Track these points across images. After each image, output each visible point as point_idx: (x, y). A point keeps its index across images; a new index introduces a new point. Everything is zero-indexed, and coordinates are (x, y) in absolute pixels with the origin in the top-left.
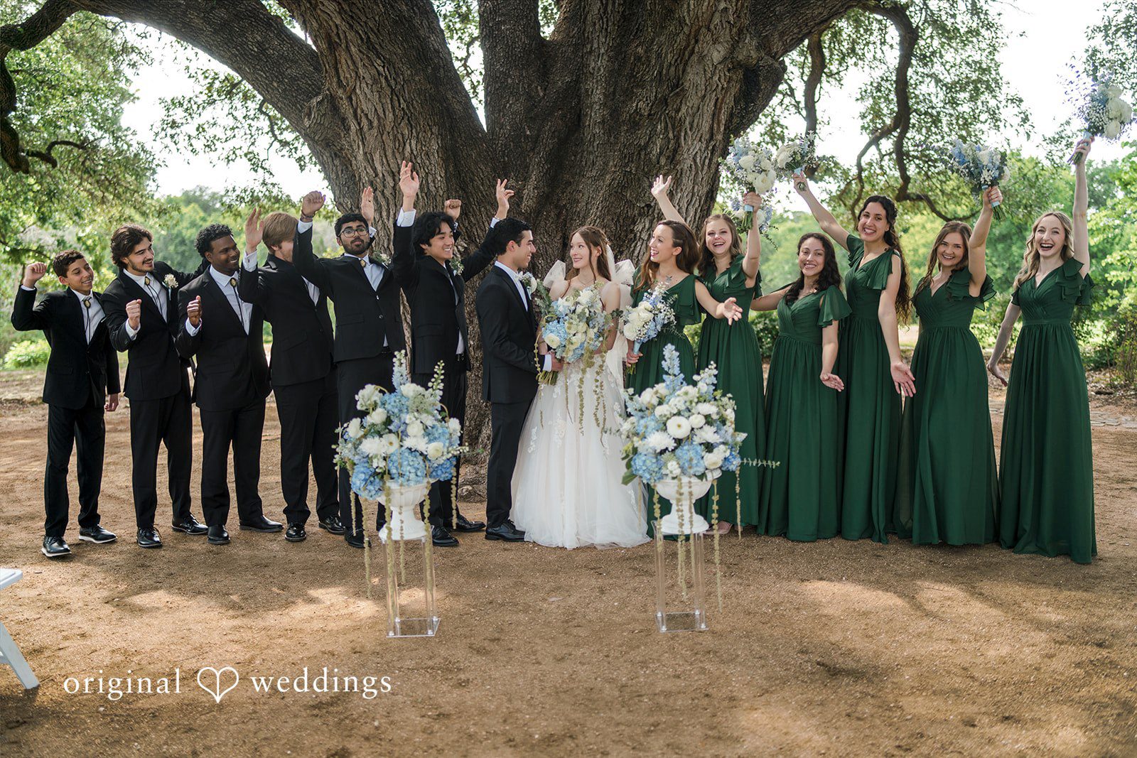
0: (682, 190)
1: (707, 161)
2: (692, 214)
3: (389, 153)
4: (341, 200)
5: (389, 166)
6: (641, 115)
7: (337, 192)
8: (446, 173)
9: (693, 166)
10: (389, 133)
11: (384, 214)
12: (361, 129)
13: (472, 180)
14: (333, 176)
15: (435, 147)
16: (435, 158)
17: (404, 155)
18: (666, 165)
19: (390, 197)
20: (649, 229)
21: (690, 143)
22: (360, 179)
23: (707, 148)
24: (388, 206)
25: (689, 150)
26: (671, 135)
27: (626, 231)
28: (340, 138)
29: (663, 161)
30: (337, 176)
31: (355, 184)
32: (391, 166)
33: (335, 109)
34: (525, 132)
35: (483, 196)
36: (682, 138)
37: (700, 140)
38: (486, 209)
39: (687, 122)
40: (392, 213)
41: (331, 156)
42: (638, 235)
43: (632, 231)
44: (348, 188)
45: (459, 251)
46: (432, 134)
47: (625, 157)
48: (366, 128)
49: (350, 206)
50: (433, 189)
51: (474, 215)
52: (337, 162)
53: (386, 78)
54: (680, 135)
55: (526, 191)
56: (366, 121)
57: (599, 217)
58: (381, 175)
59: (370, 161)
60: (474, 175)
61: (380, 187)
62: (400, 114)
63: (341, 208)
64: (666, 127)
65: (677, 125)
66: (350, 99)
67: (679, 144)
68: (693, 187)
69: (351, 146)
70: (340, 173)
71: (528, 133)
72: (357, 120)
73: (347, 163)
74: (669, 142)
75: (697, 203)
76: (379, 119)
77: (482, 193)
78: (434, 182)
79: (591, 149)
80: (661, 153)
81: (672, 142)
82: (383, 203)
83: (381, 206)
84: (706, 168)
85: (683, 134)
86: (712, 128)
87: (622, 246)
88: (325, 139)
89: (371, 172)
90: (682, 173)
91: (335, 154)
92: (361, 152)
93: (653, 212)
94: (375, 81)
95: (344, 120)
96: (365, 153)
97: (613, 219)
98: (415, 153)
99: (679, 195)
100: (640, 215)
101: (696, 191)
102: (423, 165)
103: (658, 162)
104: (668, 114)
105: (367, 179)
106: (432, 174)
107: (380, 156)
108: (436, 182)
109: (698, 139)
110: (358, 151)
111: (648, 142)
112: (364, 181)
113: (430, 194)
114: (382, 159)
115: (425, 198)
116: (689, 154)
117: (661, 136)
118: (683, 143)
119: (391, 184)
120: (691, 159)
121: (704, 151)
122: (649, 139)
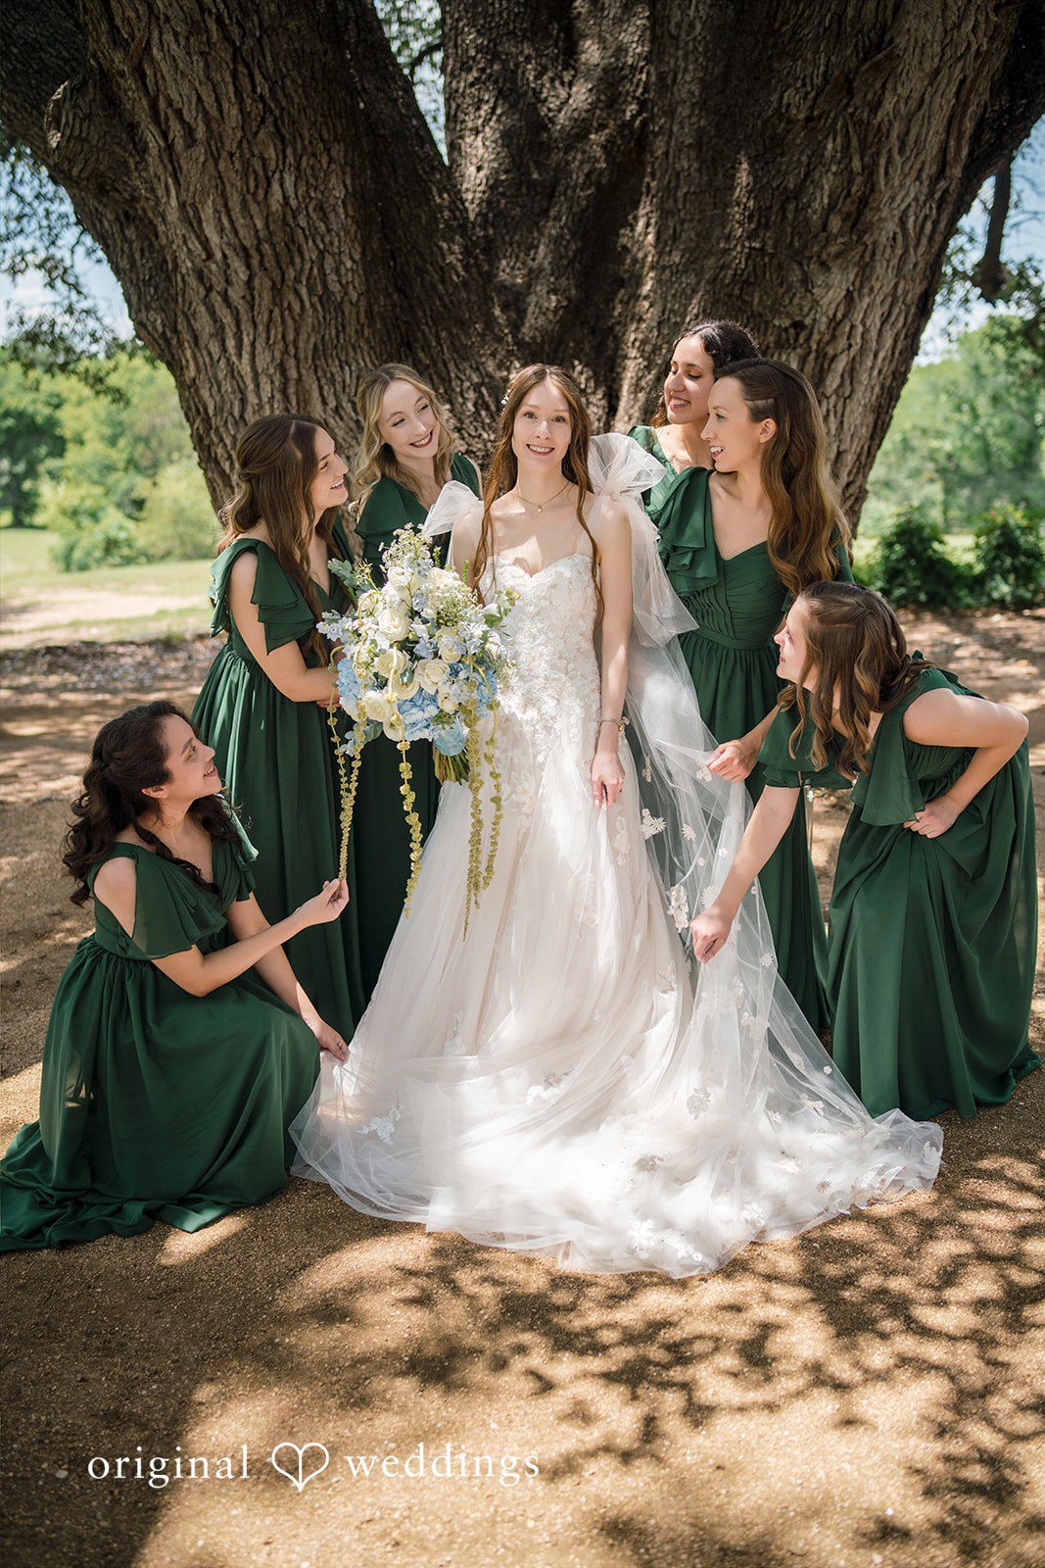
0: (871, 290)
1: (929, 226)
2: (889, 343)
3: (235, 204)
4: (143, 316)
5: (236, 232)
6: (789, 122)
8: (363, 254)
9: (899, 237)
10: (232, 156)
11: (231, 344)
12: (170, 147)
13: (421, 272)
14: (124, 264)
15: (339, 192)
16: (340, 217)
17: (268, 206)
18: (841, 233)
19: (242, 307)
21: (897, 183)
22: (176, 266)
23: (931, 194)
24: (238, 327)
25: (893, 199)
26: (856, 164)
28: (128, 173)
29: (835, 224)
30: (133, 264)
31: (169, 279)
32: (241, 233)
33: (112, 102)
34: (529, 174)
35: (444, 306)
36: (882, 171)
37: (918, 178)
38: (450, 333)
39: (894, 134)
40: (246, 341)
41: (118, 219)
44: (156, 288)
46: (331, 160)
48: (180, 145)
49: (160, 329)
50: (335, 287)
51: (426, 348)
52: (131, 233)
54: (876, 164)
55: (533, 299)
58: (219, 256)
59: (194, 223)
60: (425, 261)
61: (217, 281)
62: (256, 109)
64: (846, 147)
65: (870, 140)
66: (140, 74)
67: (873, 185)
68: (896, 286)
69: (153, 190)
70: (137, 256)
71: (535, 176)
72: (160, 125)
73: (149, 232)
74: (851, 182)
75: (902, 320)
77: (441, 298)
78: (337, 271)
79: (670, 204)
80: (831, 208)
81: (859, 180)
82: (228, 320)
83: (222, 327)
84: (924, 241)
85: (883, 162)
86: (944, 150)
88: (96, 175)
89: (195, 245)
90: (873, 254)
91: (126, 214)
92: (174, 202)
93: (807, 340)
95: (132, 128)
96: (182, 206)
98: (293, 203)
99: (867, 300)
101: (900, 291)
102: (312, 234)
103: (824, 228)
104: (852, 115)
105: (189, 265)
106: (333, 255)
107: (216, 211)
108: (343, 271)
109: (914, 173)
110: (168, 203)
111: (804, 181)
112: (184, 271)
113: (329, 298)
114: (220, 219)
115: (319, 308)
116: (892, 210)
117: (834, 168)
118: (883, 183)
119: (243, 276)
120: (896, 219)
121: (925, 204)
122: (807, 175)
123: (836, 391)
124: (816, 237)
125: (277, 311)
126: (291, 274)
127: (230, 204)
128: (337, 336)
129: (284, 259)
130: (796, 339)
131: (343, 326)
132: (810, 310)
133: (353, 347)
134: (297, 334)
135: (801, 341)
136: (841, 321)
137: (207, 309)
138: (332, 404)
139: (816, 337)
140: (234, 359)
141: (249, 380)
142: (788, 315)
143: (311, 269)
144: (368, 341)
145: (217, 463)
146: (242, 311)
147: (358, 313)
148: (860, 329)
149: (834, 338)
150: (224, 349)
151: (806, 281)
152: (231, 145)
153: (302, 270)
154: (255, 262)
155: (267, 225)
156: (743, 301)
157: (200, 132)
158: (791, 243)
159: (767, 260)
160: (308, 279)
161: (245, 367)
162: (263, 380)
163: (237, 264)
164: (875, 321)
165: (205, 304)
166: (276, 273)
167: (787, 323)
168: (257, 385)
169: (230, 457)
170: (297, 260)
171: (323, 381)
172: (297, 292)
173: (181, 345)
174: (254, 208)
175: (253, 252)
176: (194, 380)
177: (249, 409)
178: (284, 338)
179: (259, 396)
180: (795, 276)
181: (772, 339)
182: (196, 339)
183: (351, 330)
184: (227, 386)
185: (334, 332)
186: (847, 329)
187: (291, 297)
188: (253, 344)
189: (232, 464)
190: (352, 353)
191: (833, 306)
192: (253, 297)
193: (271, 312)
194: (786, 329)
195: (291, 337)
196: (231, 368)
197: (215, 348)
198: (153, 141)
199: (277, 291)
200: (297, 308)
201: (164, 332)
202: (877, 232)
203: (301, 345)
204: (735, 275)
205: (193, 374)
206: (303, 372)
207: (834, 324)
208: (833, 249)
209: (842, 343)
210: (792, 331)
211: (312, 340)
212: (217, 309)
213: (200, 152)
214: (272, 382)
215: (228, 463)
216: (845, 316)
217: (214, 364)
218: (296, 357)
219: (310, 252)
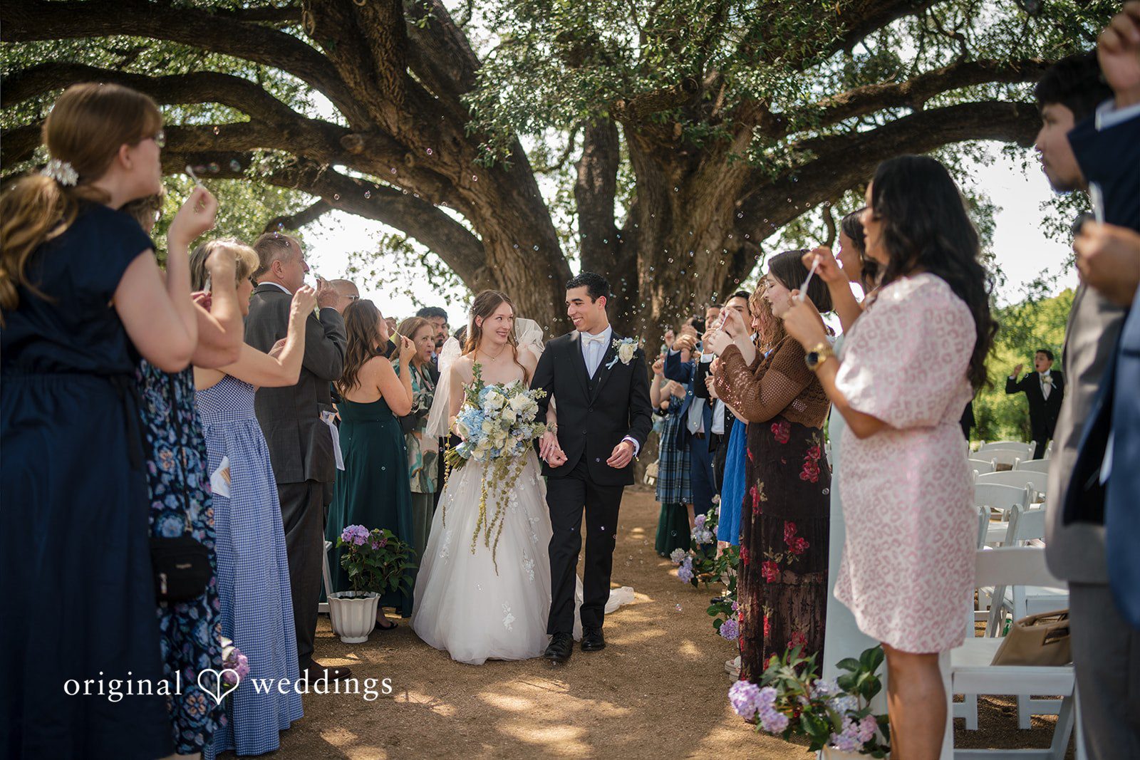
3: (523, 300)
15: (549, 297)
33: (492, 275)
53: (523, 260)
62: (529, 278)
66: (501, 270)
76: (517, 281)
80: (683, 302)
94: (516, 261)
95: (497, 282)
102: (542, 308)
152: (523, 287)
157: (515, 284)
198: (502, 286)
213: (515, 289)
219: (541, 313)
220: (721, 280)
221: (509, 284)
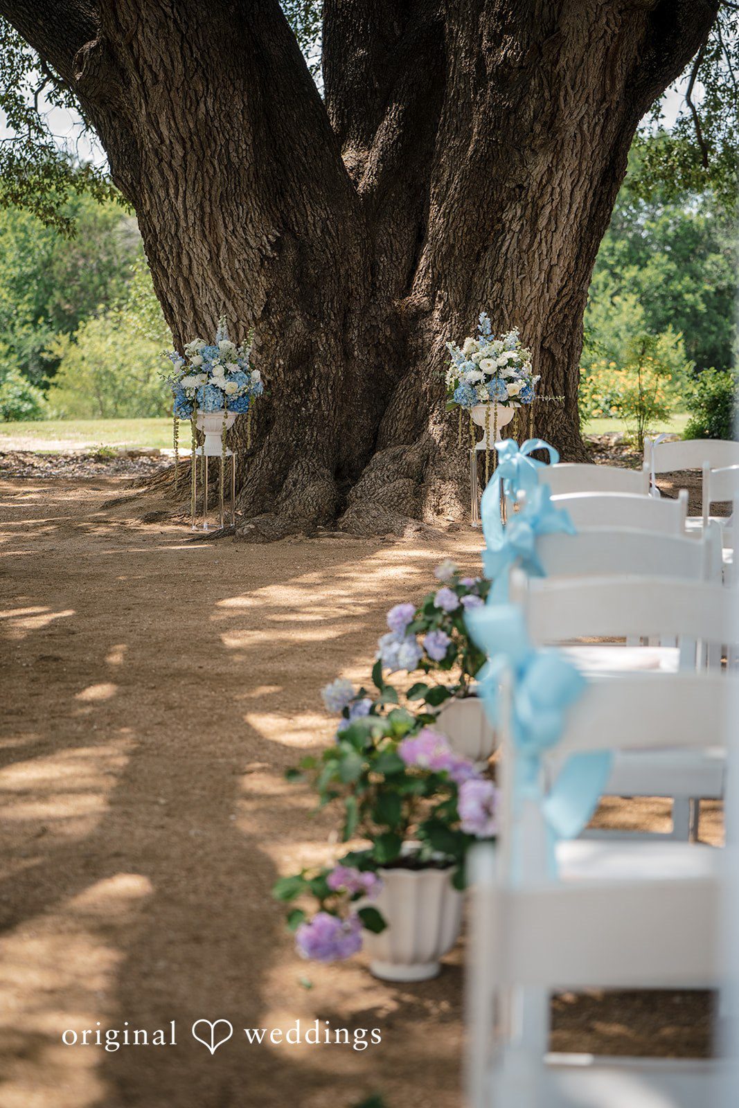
0: (564, 166)
1: (598, 129)
2: (578, 197)
3: (178, 111)
4: (120, 173)
5: (178, 130)
6: (511, 68)
7: (115, 162)
8: (254, 140)
9: (579, 136)
10: (178, 89)
11: (172, 191)
12: (144, 84)
14: (111, 142)
15: (240, 106)
16: (239, 119)
17: (197, 115)
18: (541, 133)
19: (179, 171)
20: (521, 217)
21: (572, 105)
22: (142, 146)
23: (598, 111)
24: (177, 182)
25: (571, 113)
26: (547, 94)
27: (492, 219)
28: (119, 93)
29: (538, 128)
30: (116, 143)
31: (137, 152)
32: (181, 130)
33: (112, 58)
36: (562, 99)
37: (587, 101)
39: (568, 78)
40: (181, 190)
41: (108, 117)
42: (507, 226)
43: (499, 220)
44: (128, 157)
45: (269, 241)
46: (235, 89)
47: (491, 122)
48: (149, 83)
49: (130, 181)
50: (235, 160)
52: (116, 125)
53: (176, 23)
54: (558, 94)
56: (149, 74)
57: (458, 200)
58: (167, 142)
59: (153, 122)
61: (166, 156)
62: (191, 64)
63: (119, 183)
64: (541, 85)
65: (554, 82)
66: (130, 46)
67: (558, 107)
68: (580, 164)
69: (132, 104)
70: (119, 139)
72: (139, 72)
73: (127, 125)
74: (545, 104)
75: (587, 185)
76: (165, 71)
78: (237, 151)
80: (535, 117)
81: (548, 103)
82: (171, 178)
83: (167, 182)
84: (597, 138)
85: (562, 93)
86: (604, 86)
87: (487, 239)
88: (100, 95)
89: (154, 136)
90: (563, 145)
91: (113, 114)
92: (144, 112)
93: (526, 196)
94: (163, 25)
95: (123, 71)
96: (148, 114)
97: (474, 204)
98: (212, 114)
99: (560, 173)
100: (509, 199)
101: (584, 167)
102: (222, 130)
103: (532, 131)
104: (542, 67)
105: (150, 146)
106: (234, 142)
107: (167, 117)
108: (241, 151)
109: (583, 99)
110: (140, 112)
111: (520, 102)
112: (147, 149)
113: (231, 166)
114: (169, 122)
115: (225, 172)
116: (572, 120)
117: (536, 96)
118: (563, 105)
119: (181, 154)
120: (575, 125)
121: (594, 117)
122: (521, 99)
123: (546, 227)
124: (528, 135)
125: (199, 173)
126: (209, 153)
127: (176, 115)
128: (235, 188)
129: (204, 145)
130: (520, 196)
131: (239, 182)
132: (527, 178)
133: (245, 195)
134: (211, 187)
135: (523, 197)
136: (545, 185)
137: (159, 171)
138: (231, 228)
139: (530, 194)
140: (173, 200)
141: (181, 213)
142: (514, 180)
143: (221, 150)
144: (254, 192)
145: (160, 262)
146: (179, 173)
147: (248, 175)
148: (558, 190)
149: (542, 195)
150: (168, 195)
151: (522, 161)
152: (177, 83)
153: (215, 150)
154: (188, 146)
155: (196, 126)
156: (487, 171)
157: (161, 77)
158: (513, 138)
159: (499, 147)
160: (219, 156)
161: (179, 205)
162: (190, 212)
163: (178, 147)
164: (567, 185)
165: (158, 168)
166: (200, 153)
167: (514, 185)
168: (186, 216)
169: (167, 259)
170: (213, 145)
171: (226, 215)
172: (212, 163)
173: (142, 191)
174: (189, 117)
175: (187, 140)
176: (149, 212)
177: (181, 230)
178: (203, 189)
179: (187, 222)
180: (516, 158)
181: (505, 195)
182: (151, 188)
183: (244, 185)
184: (168, 216)
185: (233, 186)
186: (550, 189)
187: (208, 166)
188: (185, 192)
189: (169, 263)
190: (244, 199)
191: (540, 176)
192: (186, 166)
193: (196, 174)
194: (514, 190)
195: (207, 188)
196: (172, 208)
197: (162, 194)
198: (135, 80)
199: (200, 163)
200: (211, 172)
201: (132, 183)
202: (564, 133)
203: (213, 193)
204: (482, 155)
205: (148, 208)
206: (214, 209)
207: (542, 187)
208: (538, 142)
209: (547, 198)
210: (517, 190)
211: (220, 191)
212: (165, 171)
213: (160, 88)
214: (195, 214)
215: (166, 262)
216: (548, 182)
217: (161, 203)
218: (210, 200)
219: (221, 140)
220: (620, 72)
221: (148, 76)
